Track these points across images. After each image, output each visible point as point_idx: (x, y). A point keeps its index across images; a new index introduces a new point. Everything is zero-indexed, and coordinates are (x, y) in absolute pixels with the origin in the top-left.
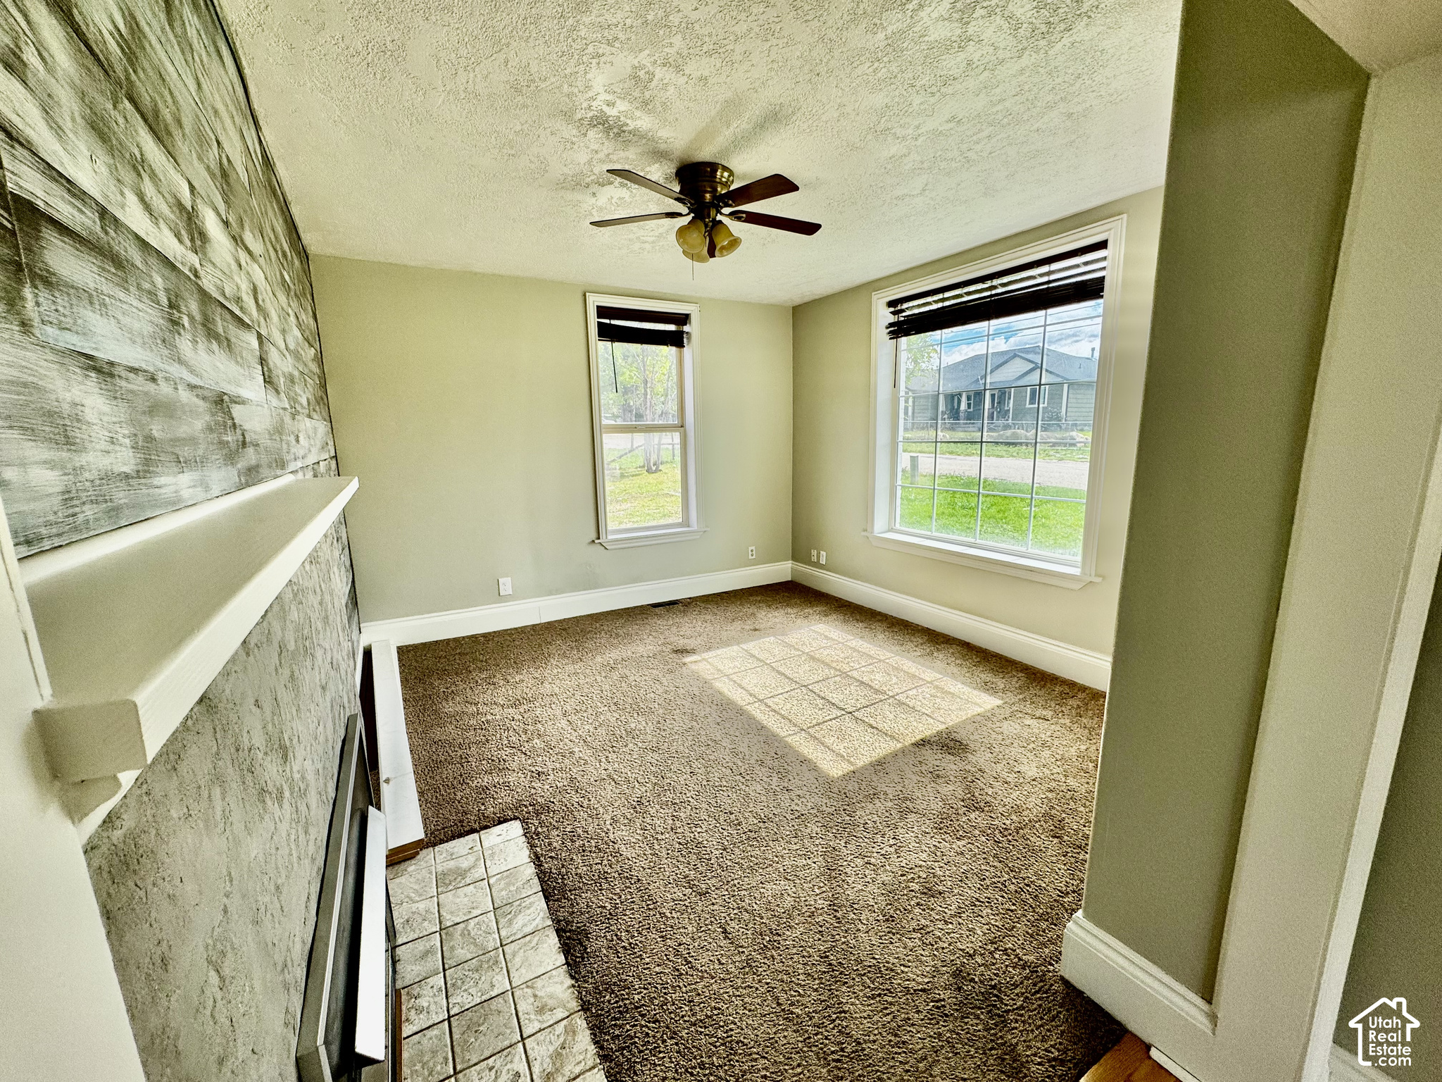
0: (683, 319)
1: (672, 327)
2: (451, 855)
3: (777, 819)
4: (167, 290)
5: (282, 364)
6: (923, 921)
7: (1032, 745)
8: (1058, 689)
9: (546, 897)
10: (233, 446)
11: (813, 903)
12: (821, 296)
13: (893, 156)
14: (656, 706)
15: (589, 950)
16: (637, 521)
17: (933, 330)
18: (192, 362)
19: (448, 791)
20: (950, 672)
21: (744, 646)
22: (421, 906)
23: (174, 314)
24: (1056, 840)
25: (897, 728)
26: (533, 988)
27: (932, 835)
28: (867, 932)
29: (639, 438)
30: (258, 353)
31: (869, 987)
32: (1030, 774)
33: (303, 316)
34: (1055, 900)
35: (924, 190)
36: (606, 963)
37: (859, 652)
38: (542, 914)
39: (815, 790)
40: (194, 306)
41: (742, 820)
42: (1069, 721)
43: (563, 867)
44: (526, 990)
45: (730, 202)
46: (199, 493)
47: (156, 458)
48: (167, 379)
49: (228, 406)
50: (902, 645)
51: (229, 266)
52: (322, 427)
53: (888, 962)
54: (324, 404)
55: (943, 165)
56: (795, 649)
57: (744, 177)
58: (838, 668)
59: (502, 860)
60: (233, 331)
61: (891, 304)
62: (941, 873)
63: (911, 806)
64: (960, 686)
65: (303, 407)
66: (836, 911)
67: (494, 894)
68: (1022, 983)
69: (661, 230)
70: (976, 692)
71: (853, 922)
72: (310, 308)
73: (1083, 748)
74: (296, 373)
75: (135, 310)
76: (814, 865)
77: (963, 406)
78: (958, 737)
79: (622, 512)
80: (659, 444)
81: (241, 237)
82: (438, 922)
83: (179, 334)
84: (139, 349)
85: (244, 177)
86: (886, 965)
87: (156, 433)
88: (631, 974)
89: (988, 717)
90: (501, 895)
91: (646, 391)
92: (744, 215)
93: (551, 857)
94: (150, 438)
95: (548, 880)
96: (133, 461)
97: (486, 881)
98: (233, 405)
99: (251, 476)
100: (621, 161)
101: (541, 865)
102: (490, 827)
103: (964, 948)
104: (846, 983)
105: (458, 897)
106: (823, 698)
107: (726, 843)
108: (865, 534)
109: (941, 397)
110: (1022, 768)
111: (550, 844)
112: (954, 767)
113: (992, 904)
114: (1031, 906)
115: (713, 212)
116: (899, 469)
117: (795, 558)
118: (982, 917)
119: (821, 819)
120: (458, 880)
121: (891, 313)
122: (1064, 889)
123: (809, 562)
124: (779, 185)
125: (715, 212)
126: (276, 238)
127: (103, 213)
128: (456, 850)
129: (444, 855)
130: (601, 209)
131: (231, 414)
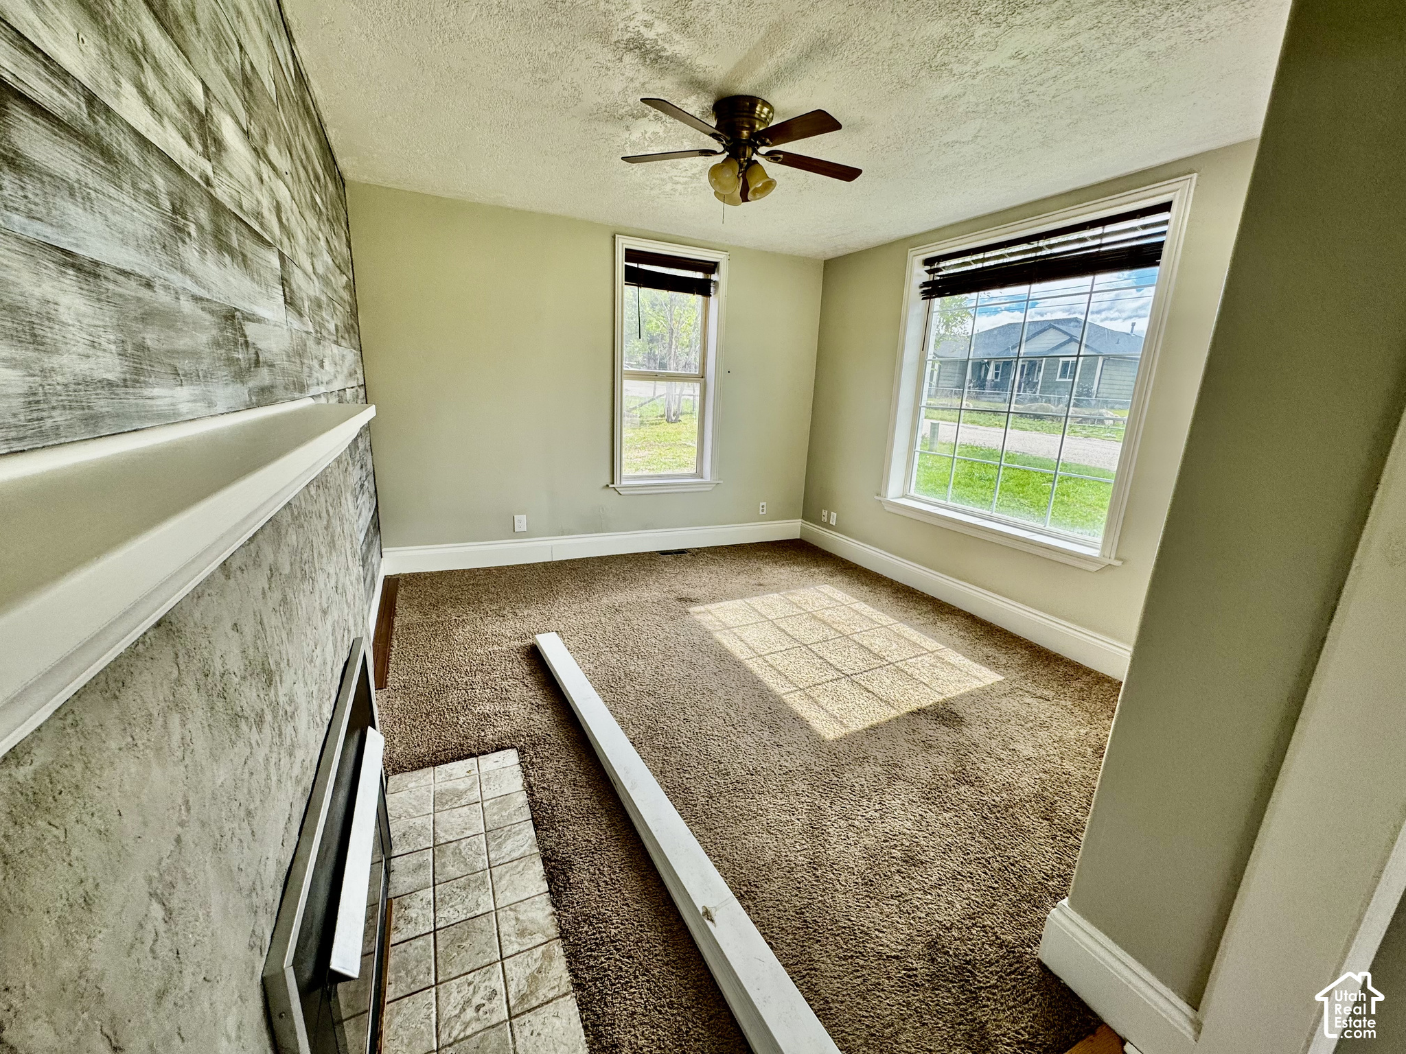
0: (711, 267)
1: (699, 275)
2: (450, 776)
3: (765, 773)
4: (170, 194)
5: (306, 288)
6: (902, 889)
7: (1031, 724)
8: (1062, 669)
9: (535, 826)
10: (243, 364)
11: (793, 859)
12: (856, 250)
13: (946, 97)
14: (657, 651)
15: (571, 881)
16: (653, 469)
17: (969, 291)
18: (199, 274)
19: (452, 715)
20: (951, 642)
21: (748, 601)
22: (418, 821)
23: (177, 219)
24: (1045, 822)
25: (892, 694)
26: (515, 911)
27: (919, 804)
28: (845, 893)
29: (662, 387)
30: (279, 273)
31: (842, 948)
32: (1025, 753)
33: (335, 242)
34: (1039, 883)
35: (976, 137)
36: (587, 895)
37: (862, 615)
38: (530, 841)
39: (805, 748)
40: (203, 215)
41: (731, 770)
42: (1070, 703)
43: (554, 798)
44: (509, 912)
45: (768, 140)
46: (201, 408)
47: (149, 368)
48: (166, 288)
49: (240, 324)
50: (906, 612)
51: (249, 179)
52: (351, 356)
53: (862, 925)
54: (355, 332)
55: (1001, 108)
56: (797, 607)
57: (785, 114)
58: (839, 629)
59: (497, 786)
60: (250, 247)
61: (928, 262)
62: (925, 843)
63: (900, 773)
64: (961, 657)
65: (330, 333)
66: (815, 869)
67: (486, 818)
68: (997, 962)
69: (695, 170)
70: (976, 666)
71: (831, 882)
72: (343, 235)
73: (1083, 731)
74: (324, 298)
75: (126, 209)
76: (797, 821)
77: (990, 376)
78: (955, 709)
79: (639, 459)
80: (680, 395)
81: (263, 149)
82: (432, 839)
83: (184, 242)
84: (132, 252)
85: (271, 88)
86: (861, 928)
87: (149, 343)
88: (610, 909)
89: (986, 692)
90: (494, 818)
91: (671, 341)
92: (781, 156)
93: (543, 788)
94: (142, 347)
95: (538, 809)
96: (119, 369)
97: (480, 805)
98: (246, 323)
99: (264, 396)
100: (657, 91)
101: (533, 795)
102: (488, 754)
103: (941, 919)
104: (820, 941)
105: (453, 817)
106: (821, 658)
107: (713, 792)
108: (878, 498)
109: (970, 363)
110: (1017, 747)
111: (543, 775)
112: (948, 739)
113: (974, 879)
114: (1014, 886)
115: (749, 151)
116: (919, 435)
117: (805, 517)
118: (963, 892)
119: (808, 777)
120: (453, 801)
121: (926, 271)
122: (1050, 872)
123: (818, 521)
124: (821, 122)
125: (751, 151)
126: (308, 157)
127: (91, 99)
128: (454, 772)
129: (443, 775)
130: (633, 144)
131: (243, 330)
